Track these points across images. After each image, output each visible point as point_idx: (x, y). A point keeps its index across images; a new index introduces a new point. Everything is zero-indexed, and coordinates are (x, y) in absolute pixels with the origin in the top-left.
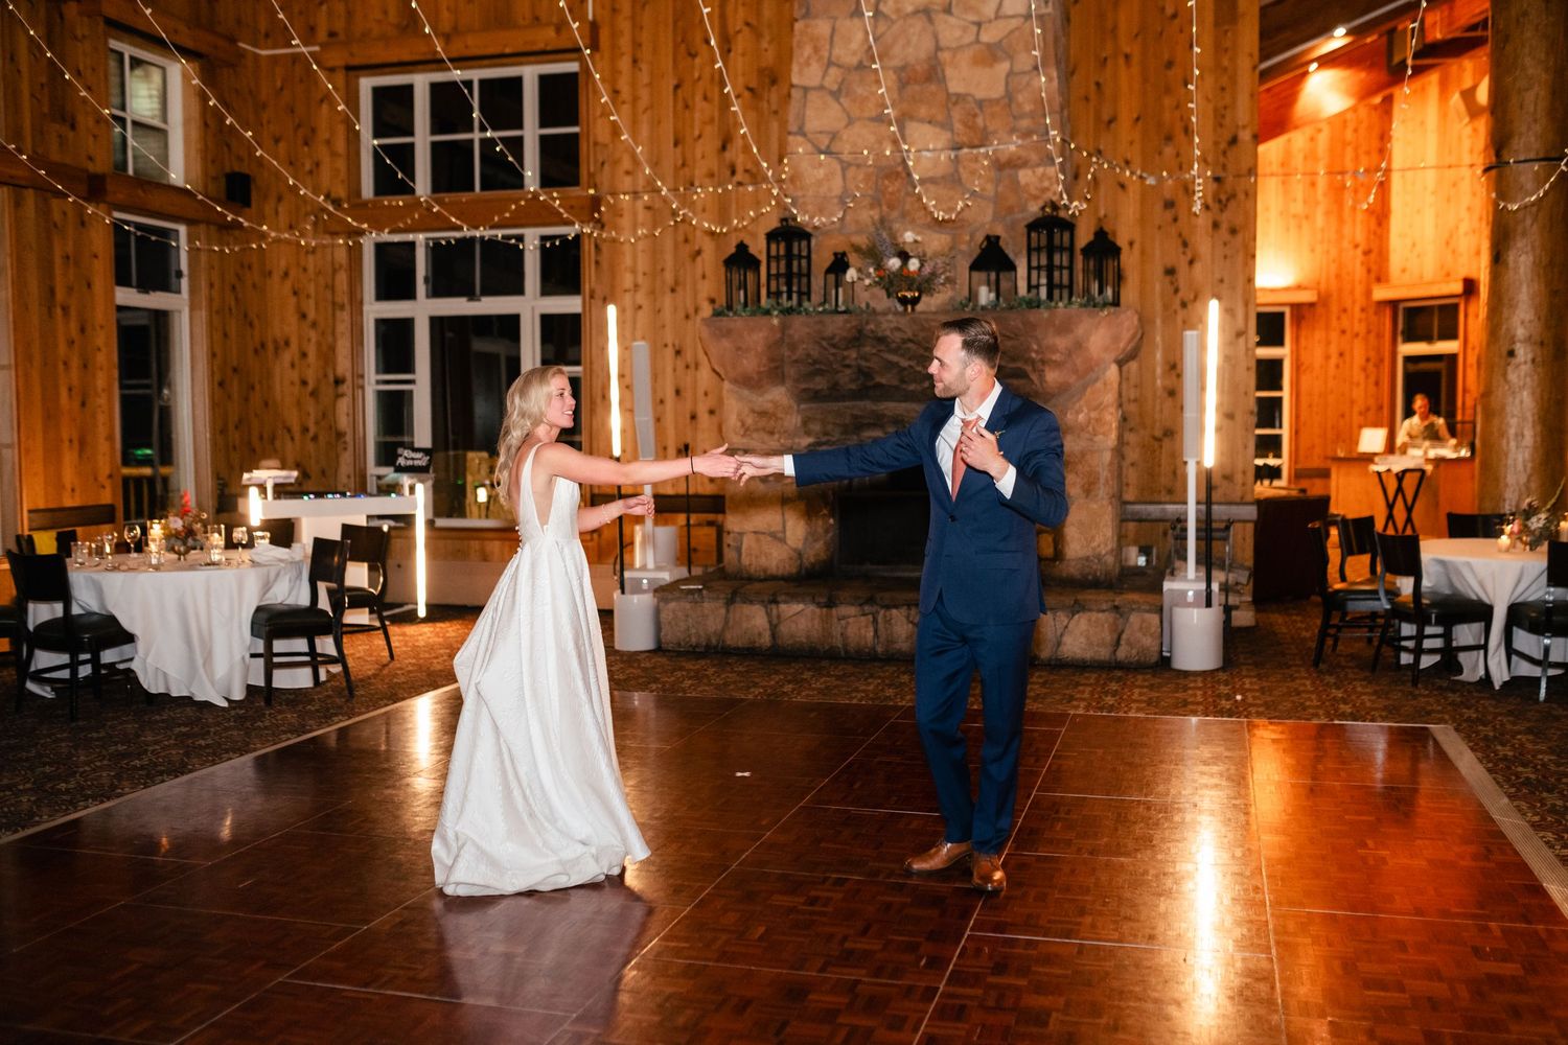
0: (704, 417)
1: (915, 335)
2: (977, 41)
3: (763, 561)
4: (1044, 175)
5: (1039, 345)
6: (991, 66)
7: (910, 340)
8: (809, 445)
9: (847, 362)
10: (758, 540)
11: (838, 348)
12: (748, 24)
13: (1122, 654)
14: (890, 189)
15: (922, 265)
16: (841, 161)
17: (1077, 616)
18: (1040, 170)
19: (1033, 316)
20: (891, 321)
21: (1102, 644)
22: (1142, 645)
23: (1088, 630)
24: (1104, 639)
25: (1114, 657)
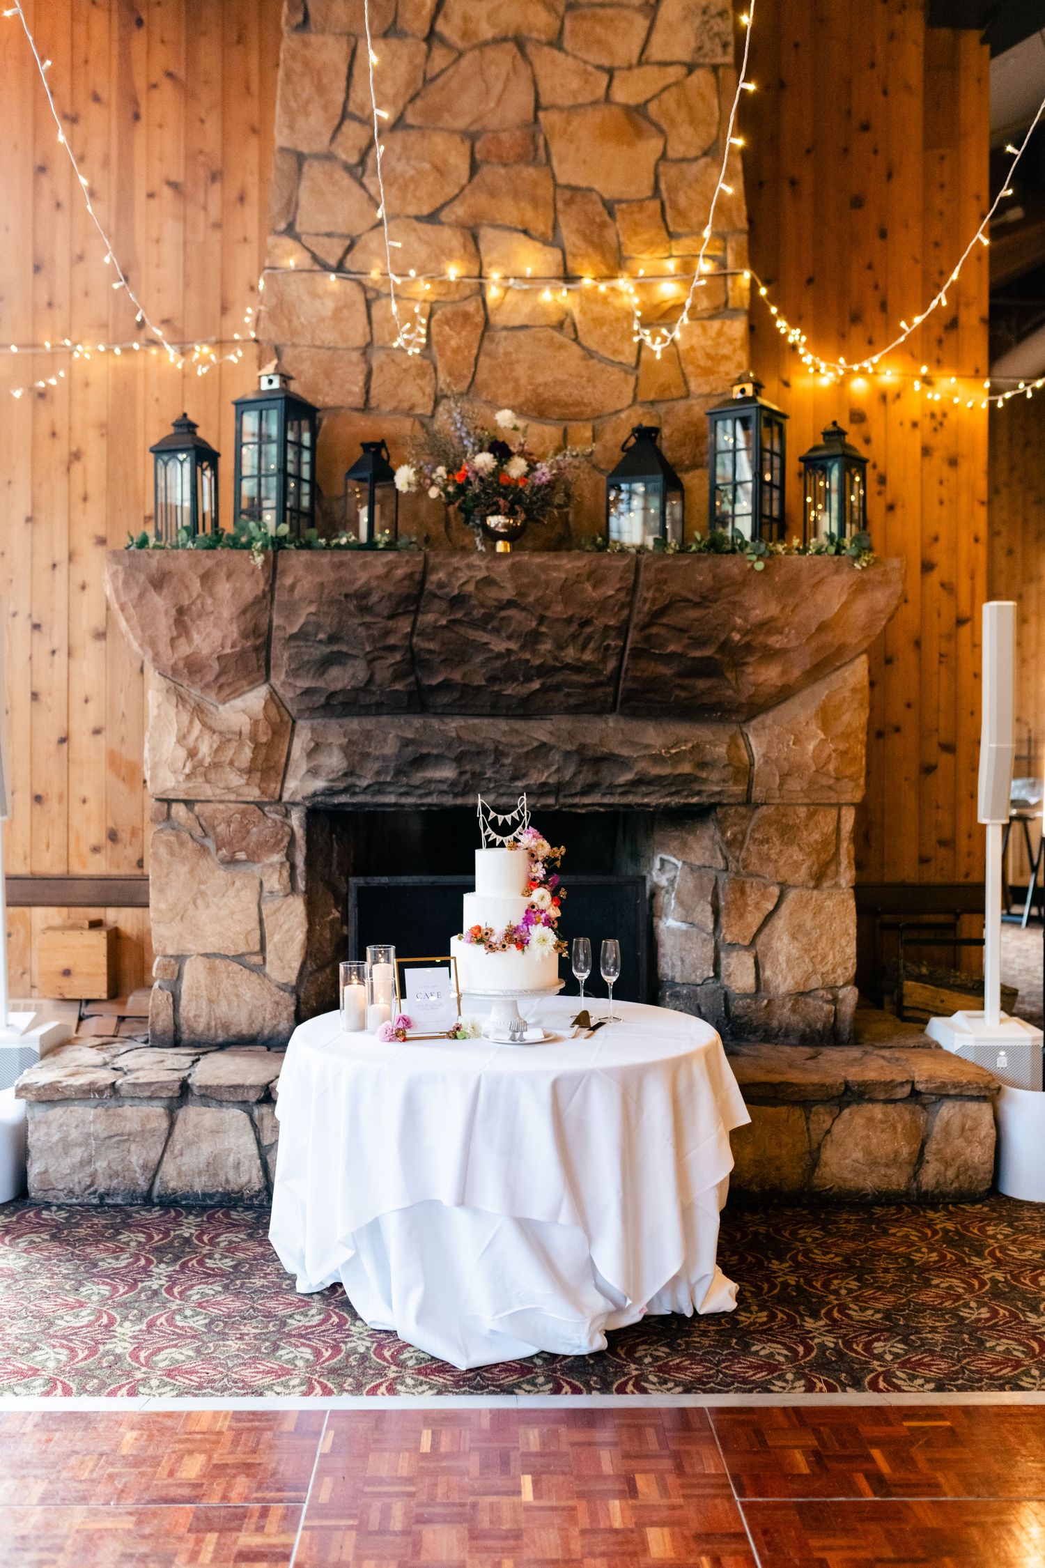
0: (82, 740)
1: (520, 594)
2: (607, 99)
3: (222, 1009)
4: (720, 333)
5: (746, 620)
6: (631, 144)
7: (510, 604)
8: (315, 795)
9: (392, 640)
10: (212, 970)
11: (377, 615)
12: (169, 75)
13: (930, 1176)
14: (453, 343)
15: (532, 468)
16: (364, 288)
17: (846, 1112)
18: (716, 325)
19: (730, 566)
20: (470, 567)
21: (894, 1161)
22: (966, 1162)
23: (868, 1137)
24: (897, 1153)
25: (915, 1185)
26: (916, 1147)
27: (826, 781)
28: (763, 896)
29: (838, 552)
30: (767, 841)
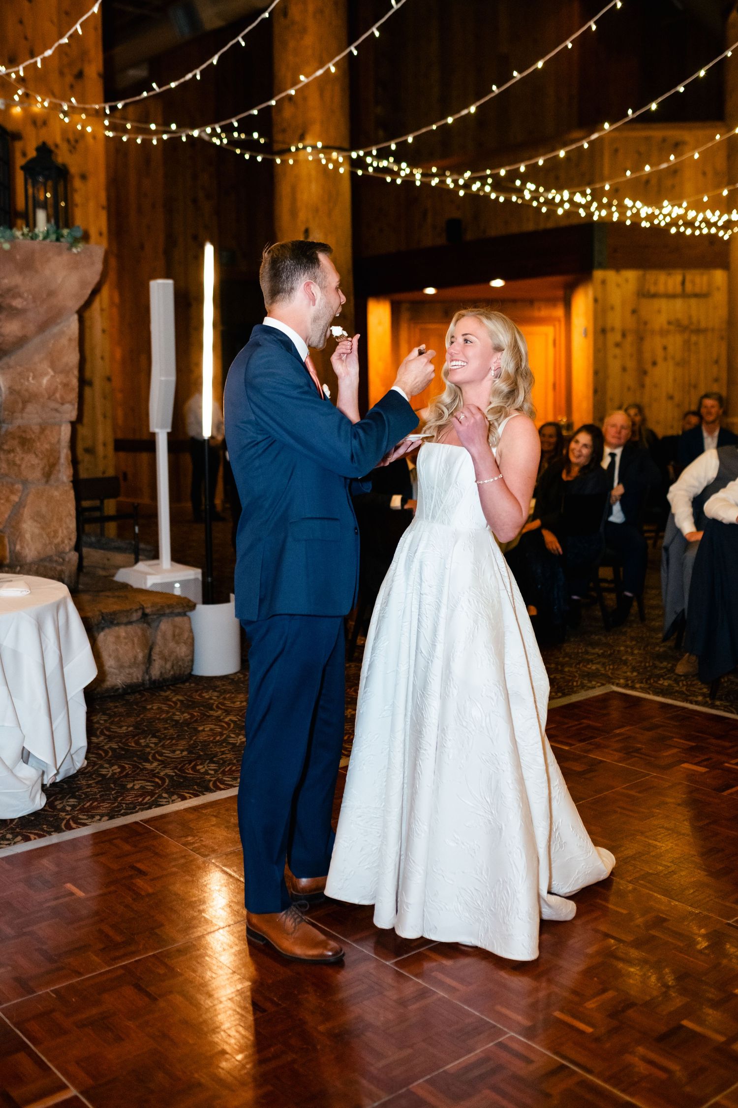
13: (156, 672)
17: (102, 634)
21: (134, 664)
22: (177, 656)
23: (117, 649)
24: (135, 657)
25: (147, 677)
26: (147, 651)
27: (53, 405)
28: (12, 492)
29: (58, 240)
30: (12, 451)
